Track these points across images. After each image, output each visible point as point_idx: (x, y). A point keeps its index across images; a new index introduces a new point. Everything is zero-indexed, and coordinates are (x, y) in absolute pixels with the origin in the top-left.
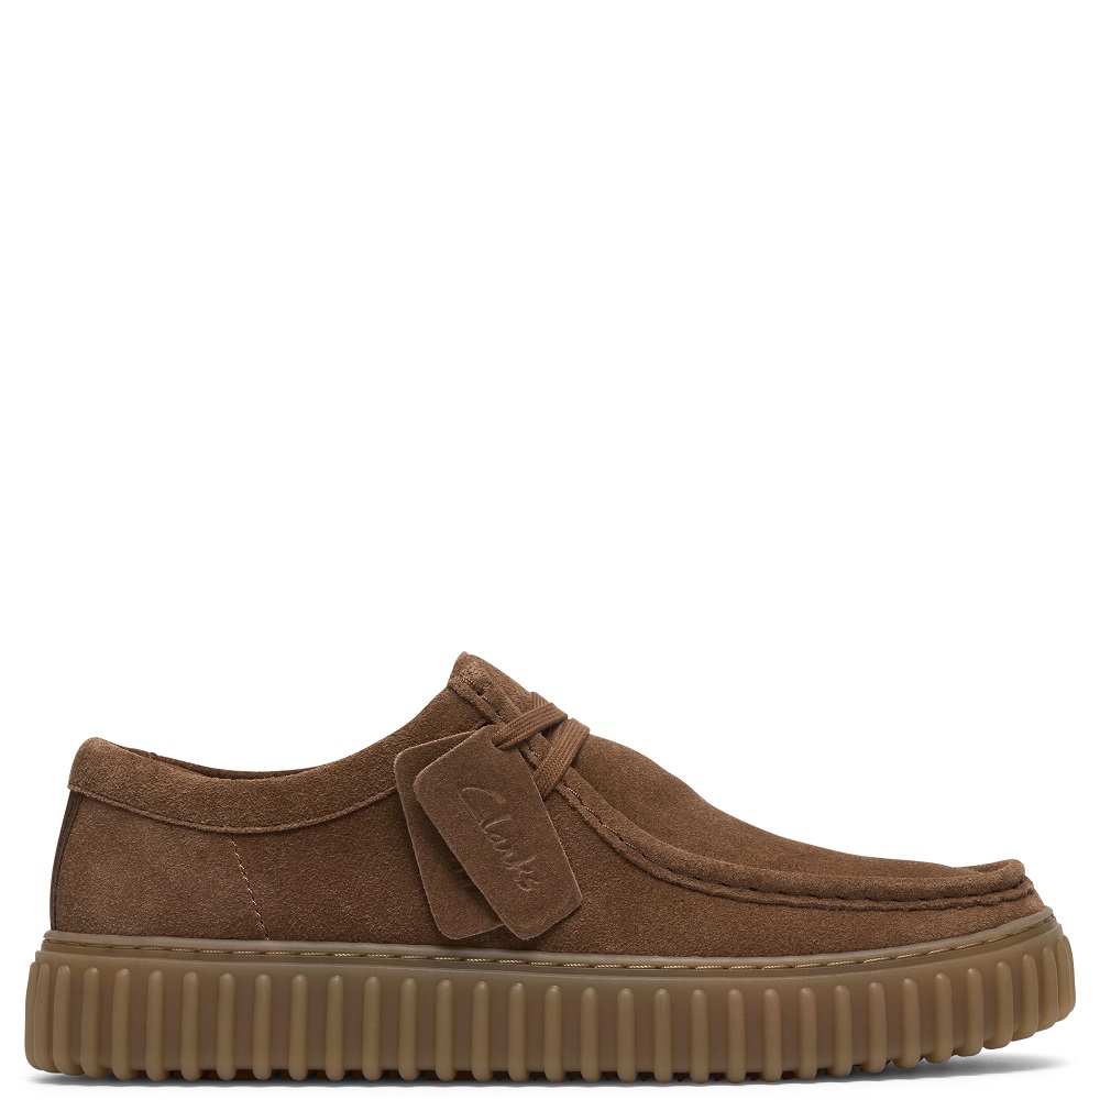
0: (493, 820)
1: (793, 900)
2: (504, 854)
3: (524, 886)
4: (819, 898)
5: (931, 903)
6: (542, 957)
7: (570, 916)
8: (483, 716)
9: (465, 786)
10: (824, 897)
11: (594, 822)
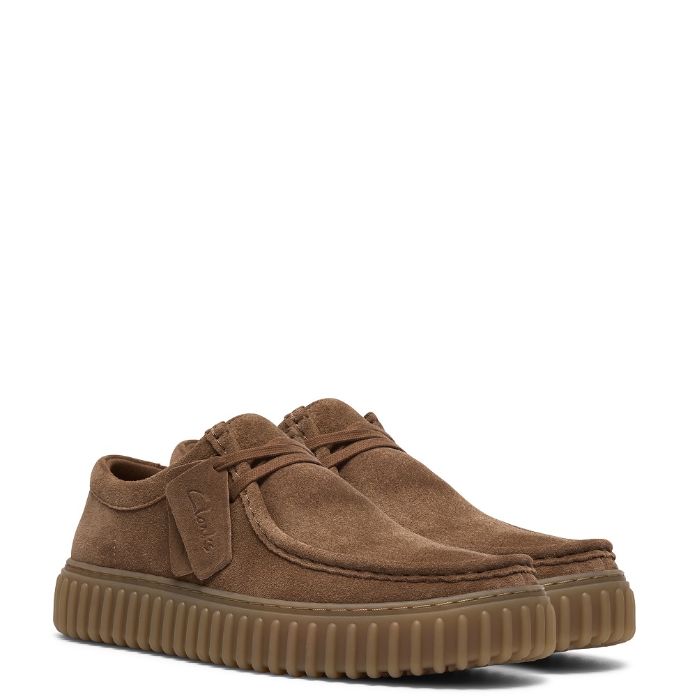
0: (202, 511)
1: (330, 570)
2: (202, 530)
3: (207, 550)
4: (344, 569)
5: (409, 578)
6: (207, 590)
7: (224, 569)
8: (215, 451)
9: (191, 491)
10: (347, 569)
11: (250, 517)
